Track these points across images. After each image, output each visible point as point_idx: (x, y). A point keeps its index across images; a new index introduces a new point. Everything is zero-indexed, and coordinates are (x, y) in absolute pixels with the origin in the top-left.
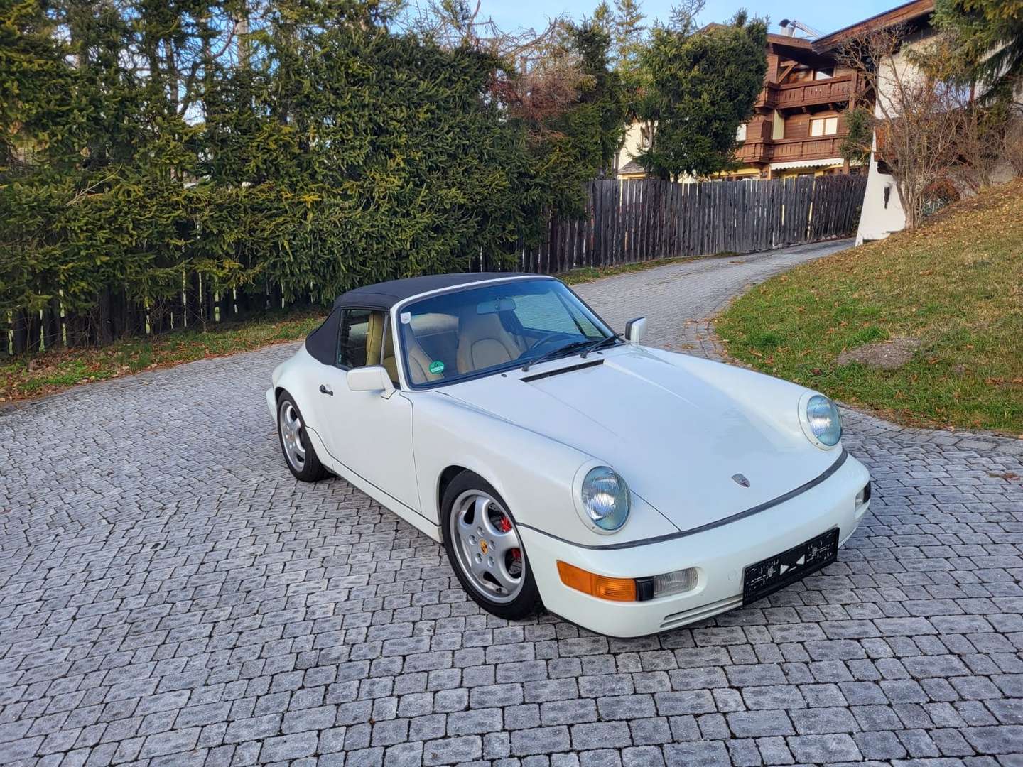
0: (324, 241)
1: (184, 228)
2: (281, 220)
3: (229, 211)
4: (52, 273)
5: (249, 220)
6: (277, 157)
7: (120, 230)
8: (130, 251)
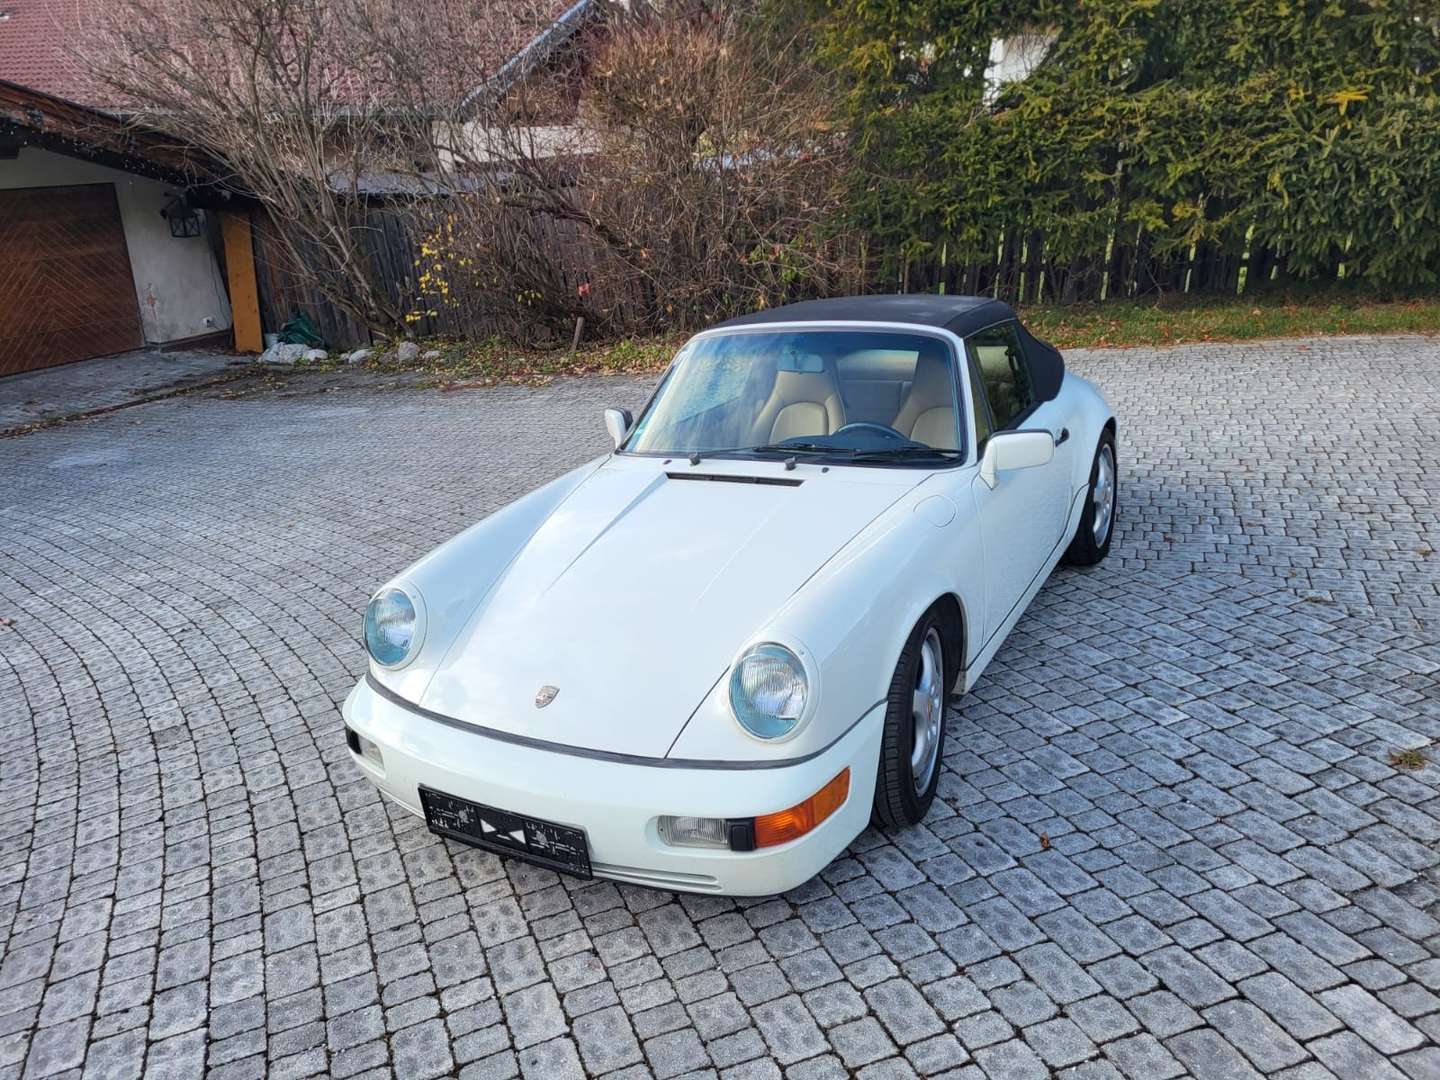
0: (1362, 176)
1: (1108, 156)
2: (1273, 139)
3: (1184, 128)
4: (938, 214)
5: (1217, 140)
6: (1289, 29)
7: (1022, 160)
8: (1033, 189)
